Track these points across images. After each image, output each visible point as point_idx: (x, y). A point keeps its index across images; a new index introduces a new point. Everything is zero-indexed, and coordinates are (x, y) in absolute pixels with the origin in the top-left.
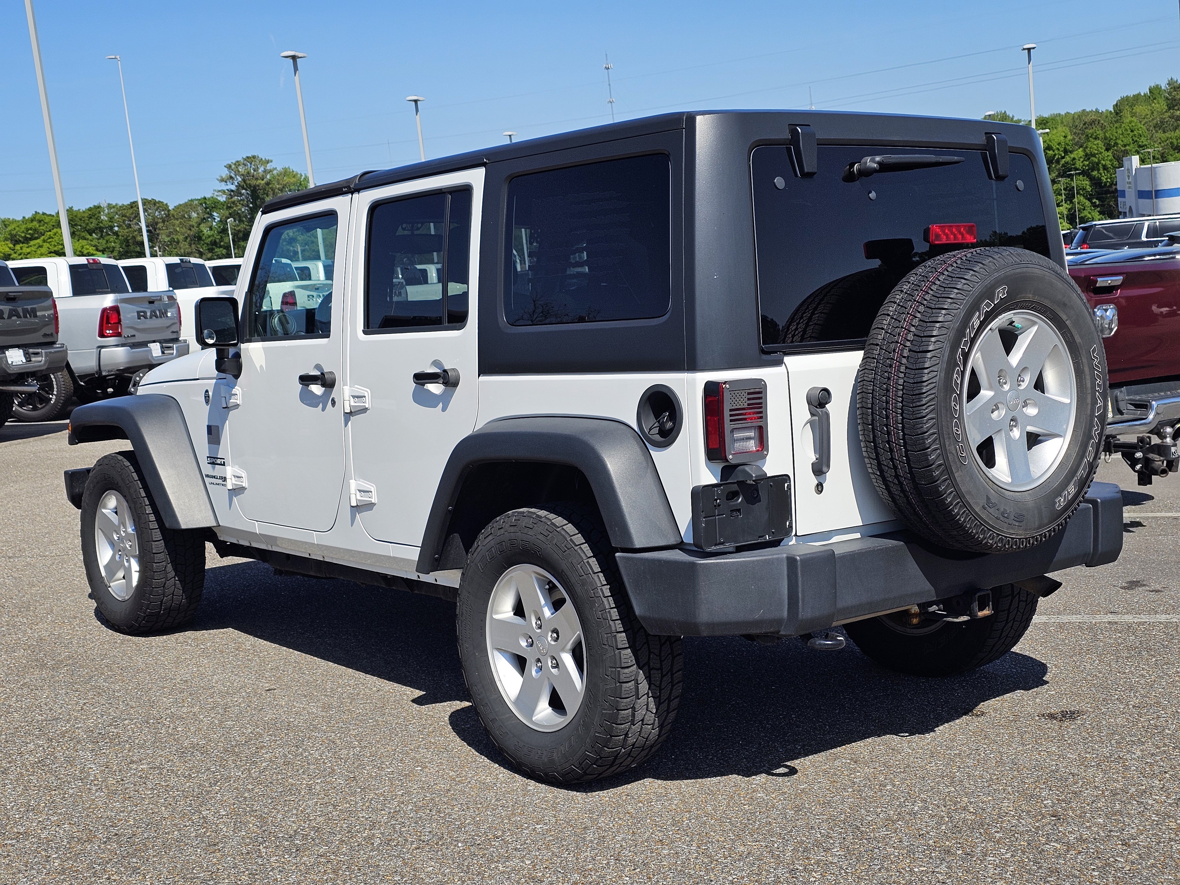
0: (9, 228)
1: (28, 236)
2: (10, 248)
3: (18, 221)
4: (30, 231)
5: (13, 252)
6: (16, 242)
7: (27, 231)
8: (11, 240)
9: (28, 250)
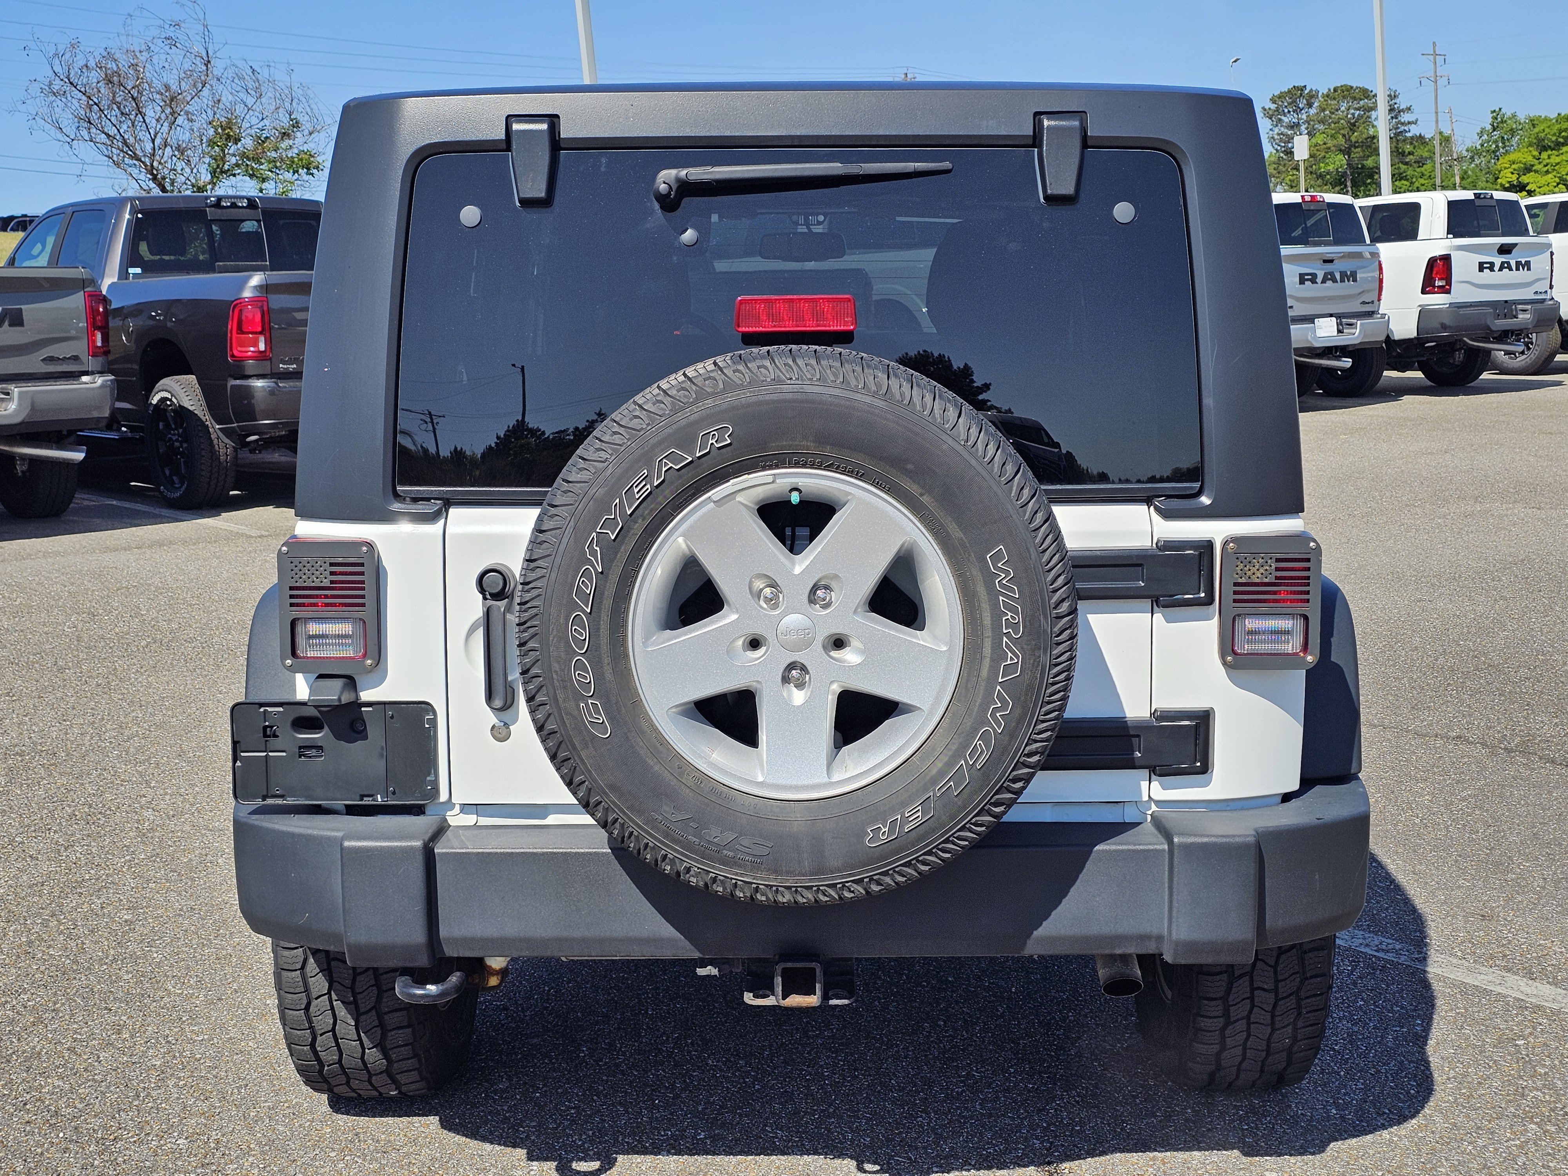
0: (1536, 130)
1: (1561, 140)
2: (1534, 157)
3: (1551, 120)
4: (1563, 134)
5: (1538, 161)
6: (1543, 148)
7: (1560, 133)
8: (1538, 146)
9: (1558, 160)
